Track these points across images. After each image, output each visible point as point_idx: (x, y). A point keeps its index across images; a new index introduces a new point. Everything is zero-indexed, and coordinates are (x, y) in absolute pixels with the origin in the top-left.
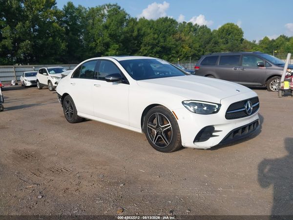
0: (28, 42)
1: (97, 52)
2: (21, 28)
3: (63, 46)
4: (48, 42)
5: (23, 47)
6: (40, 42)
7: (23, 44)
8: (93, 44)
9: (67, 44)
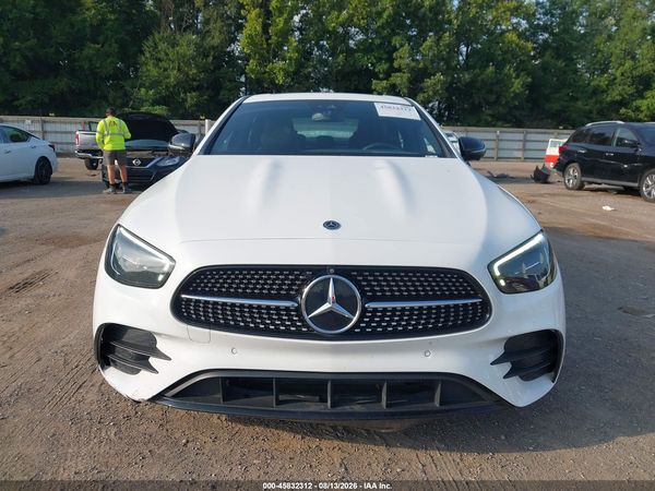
0: (440, 76)
1: (609, 99)
2: (431, 47)
3: (517, 85)
4: (483, 76)
5: (428, 87)
6: (467, 76)
7: (428, 82)
8: (603, 81)
9: (529, 80)
